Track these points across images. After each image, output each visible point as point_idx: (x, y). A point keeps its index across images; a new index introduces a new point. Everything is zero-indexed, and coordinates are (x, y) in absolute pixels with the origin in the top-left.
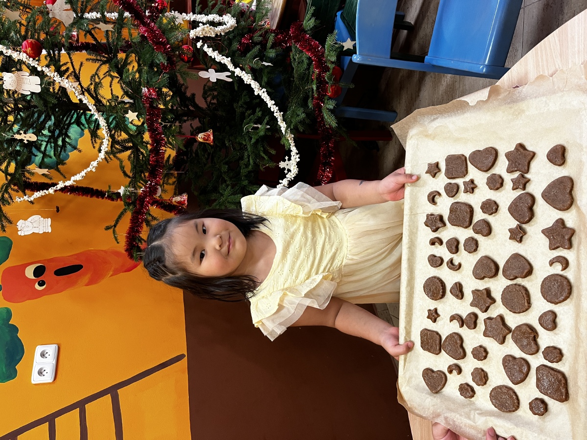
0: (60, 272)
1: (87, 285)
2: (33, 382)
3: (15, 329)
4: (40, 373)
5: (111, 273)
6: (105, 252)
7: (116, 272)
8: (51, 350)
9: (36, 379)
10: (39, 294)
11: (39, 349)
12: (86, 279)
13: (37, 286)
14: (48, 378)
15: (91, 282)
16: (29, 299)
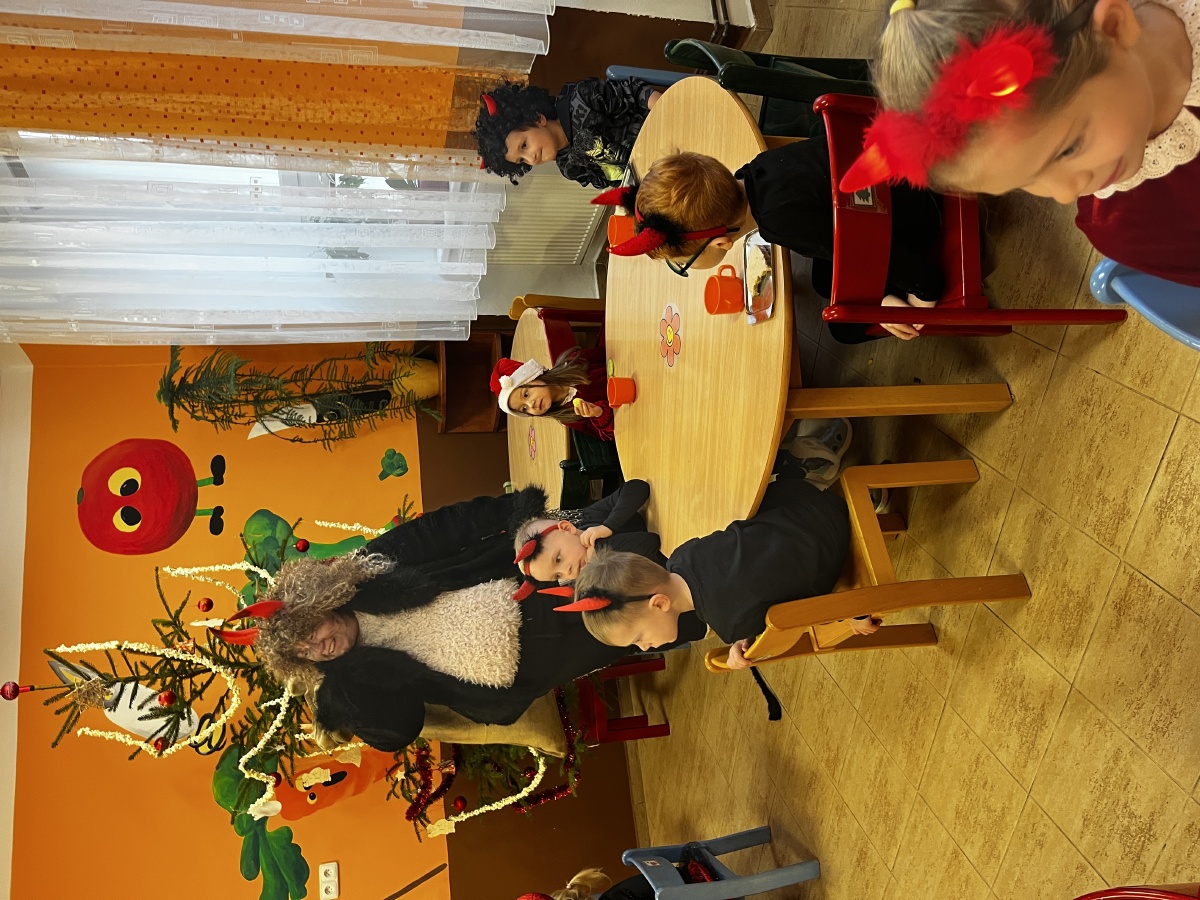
1: (354, 794)
3: (297, 848)
4: (327, 891)
5: (374, 779)
8: (332, 868)
9: (323, 896)
10: (312, 809)
11: (322, 868)
12: (351, 788)
13: (309, 799)
14: (333, 895)
15: (356, 792)
16: (305, 815)
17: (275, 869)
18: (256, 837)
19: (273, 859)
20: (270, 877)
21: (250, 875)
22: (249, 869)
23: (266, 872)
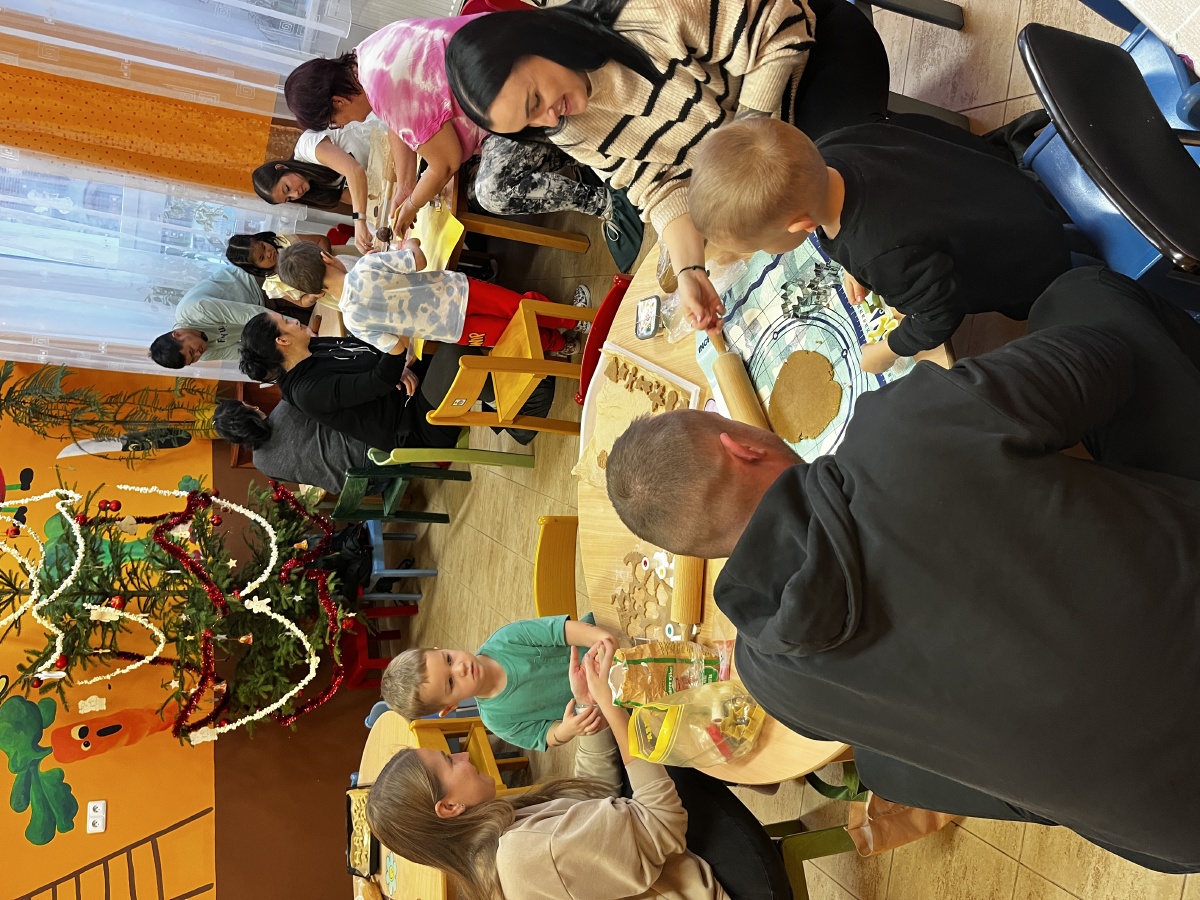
0: (101, 733)
1: (126, 745)
2: (88, 832)
3: (68, 787)
4: (93, 824)
5: (147, 732)
6: (142, 710)
7: (152, 731)
8: (101, 805)
9: (90, 829)
10: (87, 754)
11: (91, 805)
12: (125, 739)
13: (83, 747)
14: (100, 828)
15: (129, 743)
16: (79, 759)
17: (44, 803)
18: (28, 775)
19: (43, 795)
20: (39, 810)
21: (19, 807)
22: (18, 803)
23: (35, 806)
